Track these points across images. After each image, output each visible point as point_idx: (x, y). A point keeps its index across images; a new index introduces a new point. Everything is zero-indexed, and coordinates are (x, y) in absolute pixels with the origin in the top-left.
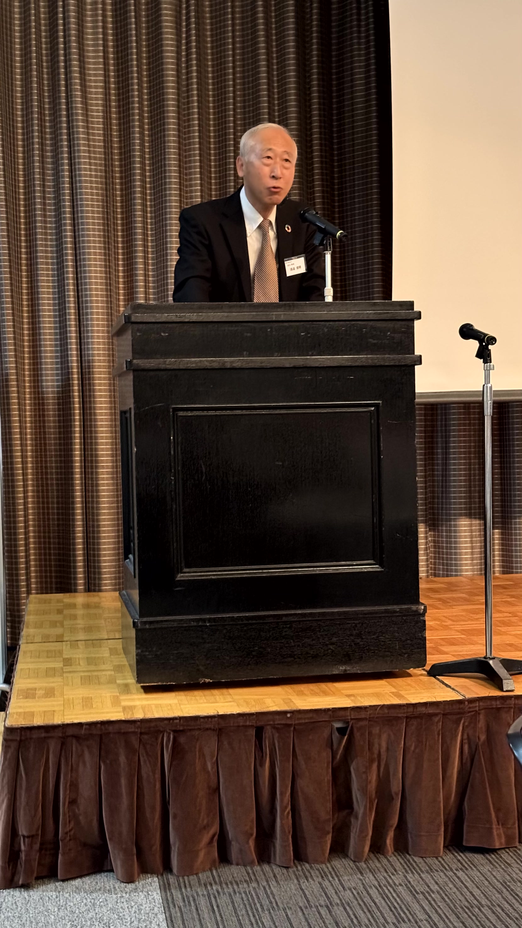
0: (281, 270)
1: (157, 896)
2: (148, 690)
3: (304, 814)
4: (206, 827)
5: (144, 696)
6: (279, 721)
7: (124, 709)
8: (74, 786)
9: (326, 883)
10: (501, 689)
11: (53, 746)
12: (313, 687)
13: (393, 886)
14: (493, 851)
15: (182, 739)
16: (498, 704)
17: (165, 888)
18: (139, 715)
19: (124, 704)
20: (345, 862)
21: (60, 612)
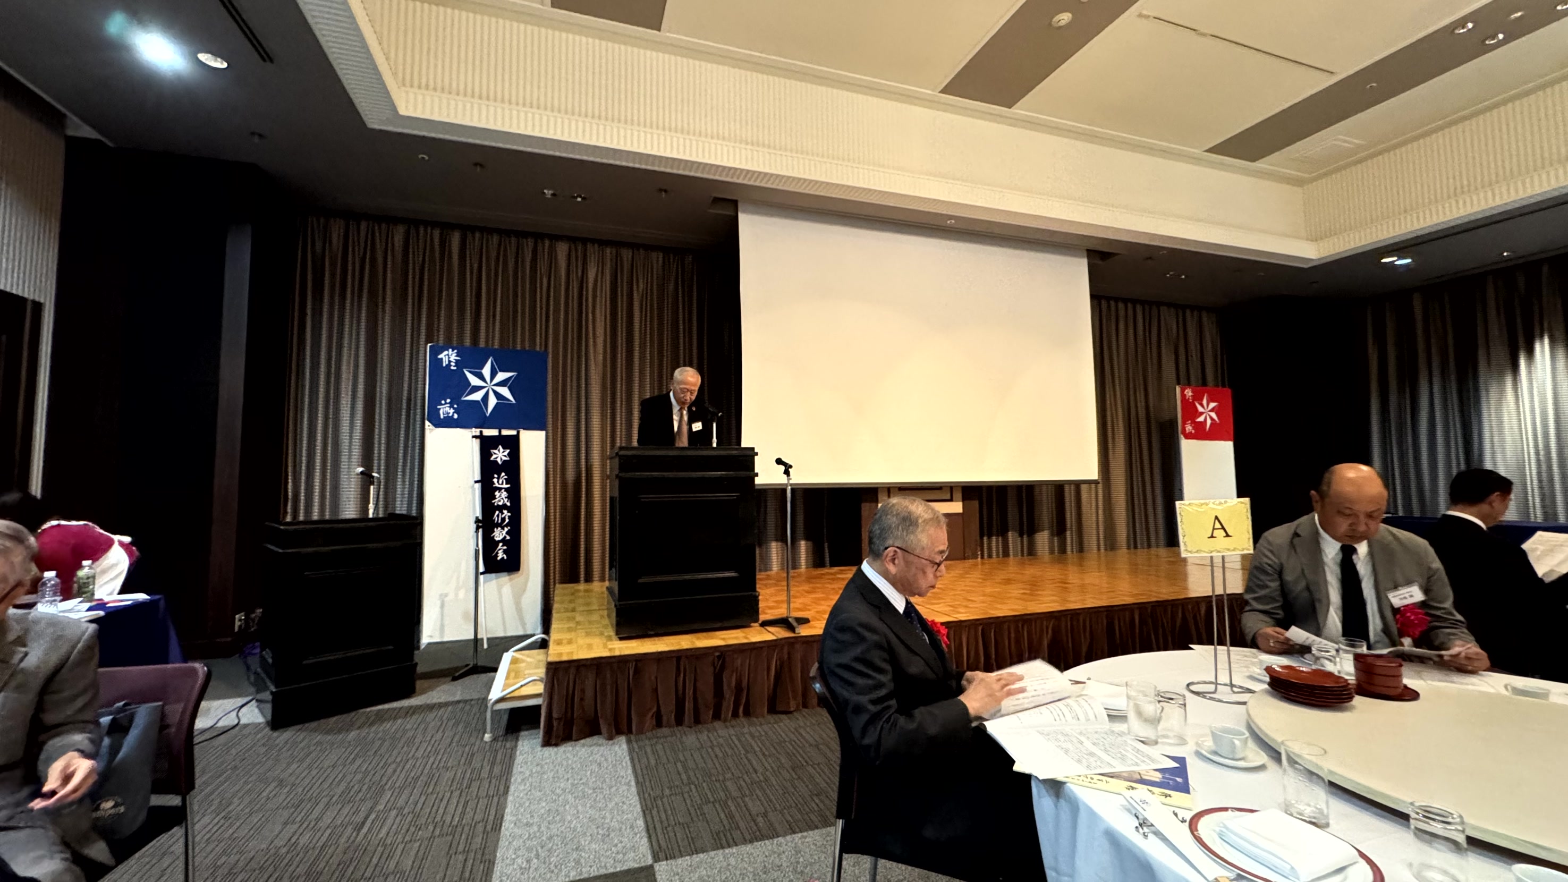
0: (690, 428)
1: (625, 746)
2: (621, 639)
3: (700, 701)
4: (650, 709)
5: (619, 642)
6: (689, 653)
7: (610, 650)
8: (583, 691)
9: (710, 735)
10: (794, 632)
11: (572, 671)
12: (704, 634)
13: (743, 734)
14: (791, 712)
15: (639, 665)
16: (792, 640)
17: (629, 742)
18: (617, 653)
19: (610, 647)
20: (719, 723)
21: (573, 594)
